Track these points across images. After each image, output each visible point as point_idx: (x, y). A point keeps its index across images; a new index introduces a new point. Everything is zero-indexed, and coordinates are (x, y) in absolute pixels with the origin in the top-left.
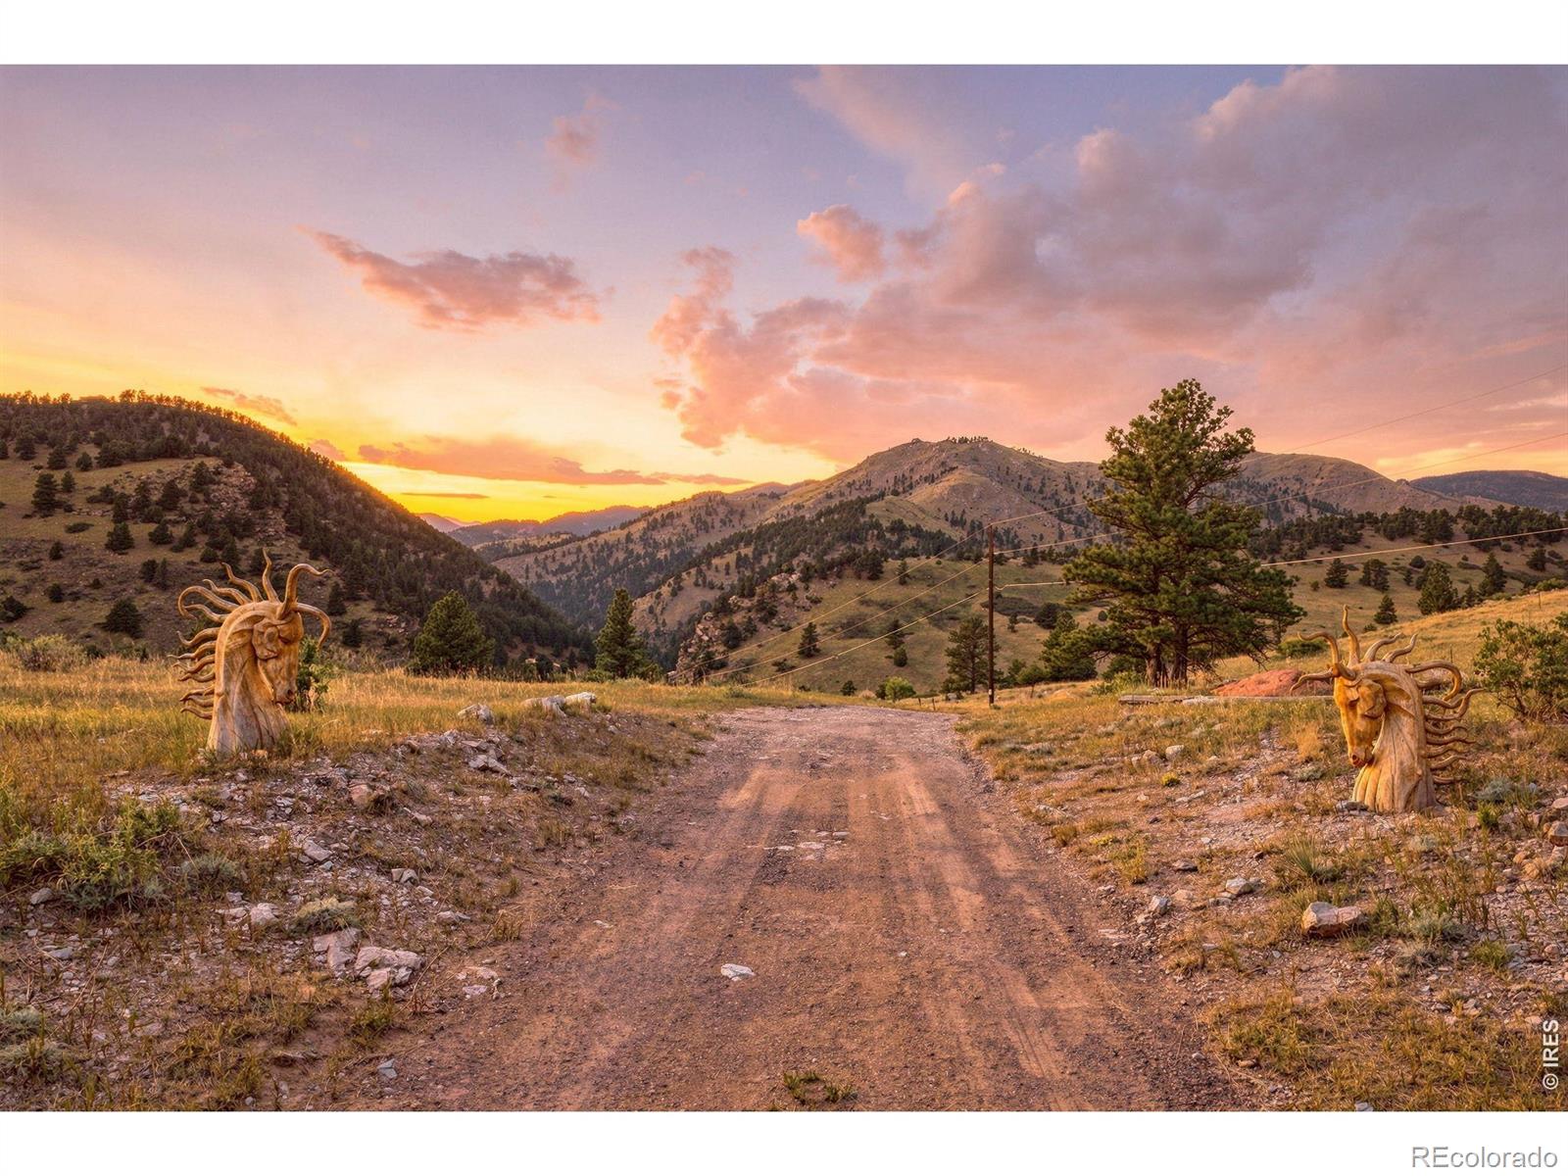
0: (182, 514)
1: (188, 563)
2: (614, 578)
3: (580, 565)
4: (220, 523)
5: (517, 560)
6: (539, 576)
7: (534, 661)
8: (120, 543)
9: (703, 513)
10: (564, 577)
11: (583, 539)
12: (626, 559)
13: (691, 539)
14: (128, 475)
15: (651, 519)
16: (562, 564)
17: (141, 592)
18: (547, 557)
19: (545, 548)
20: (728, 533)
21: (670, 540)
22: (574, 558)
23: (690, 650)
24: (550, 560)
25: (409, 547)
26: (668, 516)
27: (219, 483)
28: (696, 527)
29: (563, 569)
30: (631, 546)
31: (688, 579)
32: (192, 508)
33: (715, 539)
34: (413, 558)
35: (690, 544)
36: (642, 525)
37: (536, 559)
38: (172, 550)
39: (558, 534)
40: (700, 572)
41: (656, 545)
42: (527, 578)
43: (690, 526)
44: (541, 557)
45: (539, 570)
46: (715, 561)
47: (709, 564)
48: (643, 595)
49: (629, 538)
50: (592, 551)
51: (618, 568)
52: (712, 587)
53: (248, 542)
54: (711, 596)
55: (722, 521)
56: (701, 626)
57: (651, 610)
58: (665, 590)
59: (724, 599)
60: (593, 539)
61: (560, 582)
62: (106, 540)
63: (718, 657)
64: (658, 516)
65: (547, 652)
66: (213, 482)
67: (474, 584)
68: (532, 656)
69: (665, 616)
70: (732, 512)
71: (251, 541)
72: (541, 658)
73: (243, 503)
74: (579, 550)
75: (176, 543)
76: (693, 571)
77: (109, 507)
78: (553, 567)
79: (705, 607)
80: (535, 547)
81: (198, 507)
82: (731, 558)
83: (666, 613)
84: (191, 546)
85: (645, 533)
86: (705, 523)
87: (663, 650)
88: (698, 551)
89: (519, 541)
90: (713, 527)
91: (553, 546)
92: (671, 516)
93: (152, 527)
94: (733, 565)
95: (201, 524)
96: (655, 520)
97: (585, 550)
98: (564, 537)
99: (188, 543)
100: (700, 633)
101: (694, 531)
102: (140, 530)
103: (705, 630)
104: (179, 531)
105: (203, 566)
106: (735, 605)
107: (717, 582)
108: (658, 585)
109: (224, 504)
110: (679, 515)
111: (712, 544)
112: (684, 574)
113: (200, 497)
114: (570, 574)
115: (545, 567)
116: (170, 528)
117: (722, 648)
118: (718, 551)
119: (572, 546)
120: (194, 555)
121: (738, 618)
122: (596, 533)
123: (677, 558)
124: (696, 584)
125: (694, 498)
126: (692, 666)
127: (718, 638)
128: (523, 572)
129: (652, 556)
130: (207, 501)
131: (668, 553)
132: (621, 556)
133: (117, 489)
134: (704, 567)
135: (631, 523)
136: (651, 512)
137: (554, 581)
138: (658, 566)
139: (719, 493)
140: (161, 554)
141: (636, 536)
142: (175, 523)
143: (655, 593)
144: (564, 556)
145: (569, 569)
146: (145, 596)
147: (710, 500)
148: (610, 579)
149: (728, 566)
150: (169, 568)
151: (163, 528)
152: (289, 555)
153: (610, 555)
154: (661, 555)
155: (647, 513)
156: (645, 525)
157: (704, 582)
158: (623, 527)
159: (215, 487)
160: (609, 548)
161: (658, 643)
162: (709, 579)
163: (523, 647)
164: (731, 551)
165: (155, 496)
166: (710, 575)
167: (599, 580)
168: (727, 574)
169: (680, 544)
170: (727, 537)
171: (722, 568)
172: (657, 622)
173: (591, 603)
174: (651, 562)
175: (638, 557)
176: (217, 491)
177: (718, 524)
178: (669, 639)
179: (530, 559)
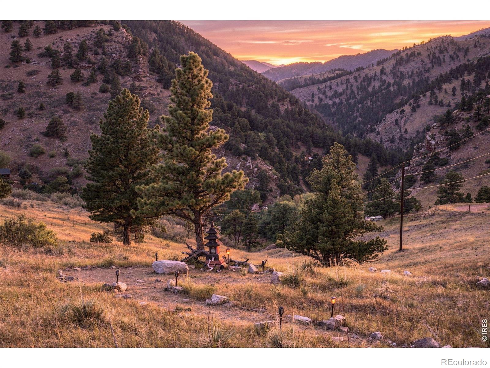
0: (89, 62)
1: (92, 94)
2: (371, 100)
3: (349, 92)
4: (111, 67)
5: (306, 89)
6: (321, 100)
7: (310, 158)
8: (54, 81)
9: (437, 51)
10: (337, 100)
11: (351, 73)
12: (380, 87)
13: (428, 71)
14: (61, 38)
15: (398, 57)
16: (336, 92)
17: (66, 112)
18: (326, 87)
19: (325, 81)
20: (455, 65)
21: (412, 72)
22: (344, 86)
23: (421, 151)
24: (328, 88)
25: (233, 81)
26: (411, 55)
27: (111, 41)
28: (432, 62)
29: (337, 94)
30: (384, 77)
31: (424, 100)
32: (96, 58)
33: (445, 69)
34: (235, 88)
35: (427, 75)
36: (393, 62)
37: (319, 89)
38: (83, 85)
39: (333, 71)
40: (433, 94)
41: (402, 76)
42: (313, 101)
43: (427, 61)
44: (322, 86)
45: (321, 96)
46: (444, 86)
47: (440, 88)
48: (391, 112)
49: (383, 72)
50: (357, 82)
51: (375, 93)
52: (441, 104)
53: (127, 79)
54: (441, 111)
55: (451, 57)
56: (429, 133)
57: (397, 122)
58: (407, 108)
59: (449, 113)
60: (357, 74)
61: (334, 104)
62: (48, 80)
63: (442, 157)
64: (404, 55)
65: (320, 152)
66: (107, 41)
67: (274, 106)
68: (309, 155)
69: (406, 127)
70: (459, 49)
71: (129, 78)
72: (315, 156)
73: (124, 54)
74: (348, 81)
75: (85, 81)
76: (428, 94)
77: (50, 60)
78: (330, 93)
79: (435, 119)
80: (318, 80)
81: (99, 57)
82: (456, 83)
83: (408, 124)
84: (94, 82)
85: (394, 68)
86: (439, 59)
87: (405, 151)
88: (433, 79)
89: (309, 75)
90: (444, 61)
91: (331, 79)
92: (413, 54)
93: (72, 71)
94: (458, 89)
95: (100, 68)
96: (402, 58)
97: (352, 80)
98: (338, 72)
99: (92, 80)
100: (429, 138)
101: (430, 65)
102: (65, 73)
103: (433, 136)
104: (86, 74)
105: (101, 95)
106: (457, 117)
107: (446, 101)
108: (402, 104)
109: (114, 55)
110: (419, 54)
111: (443, 74)
112: (421, 96)
113: (100, 51)
114: (341, 98)
115: (324, 93)
116: (82, 71)
117: (445, 150)
118: (446, 79)
119: (344, 78)
120: (95, 88)
121: (458, 127)
122: (360, 69)
123: (418, 84)
124: (430, 103)
125: (431, 41)
126: (423, 164)
127: (442, 142)
128: (310, 98)
129: (399, 84)
130: (104, 53)
131: (411, 81)
132: (377, 84)
133: (53, 48)
134: (436, 91)
135: (385, 61)
136: (399, 52)
137: (330, 102)
138: (402, 90)
139: (449, 36)
140: (77, 89)
141: (388, 70)
142: (85, 68)
143: (399, 111)
144: (337, 85)
145: (341, 94)
146: (68, 115)
147: (442, 42)
148: (369, 102)
149: (454, 90)
150: (82, 97)
151: (78, 72)
152: (151, 87)
153: (369, 85)
154: (406, 82)
155: (396, 54)
156: (394, 62)
157: (436, 101)
158: (379, 63)
159: (109, 44)
160: (369, 80)
161: (401, 146)
162: (440, 99)
163: (303, 149)
164: (457, 79)
165: (75, 51)
166: (441, 96)
167: (361, 101)
168: (454, 95)
169: (420, 74)
170: (454, 67)
171: (450, 91)
172: (400, 131)
173: (355, 118)
174: (398, 89)
175: (389, 84)
176: (109, 47)
177: (447, 59)
178: (409, 143)
179: (314, 88)
